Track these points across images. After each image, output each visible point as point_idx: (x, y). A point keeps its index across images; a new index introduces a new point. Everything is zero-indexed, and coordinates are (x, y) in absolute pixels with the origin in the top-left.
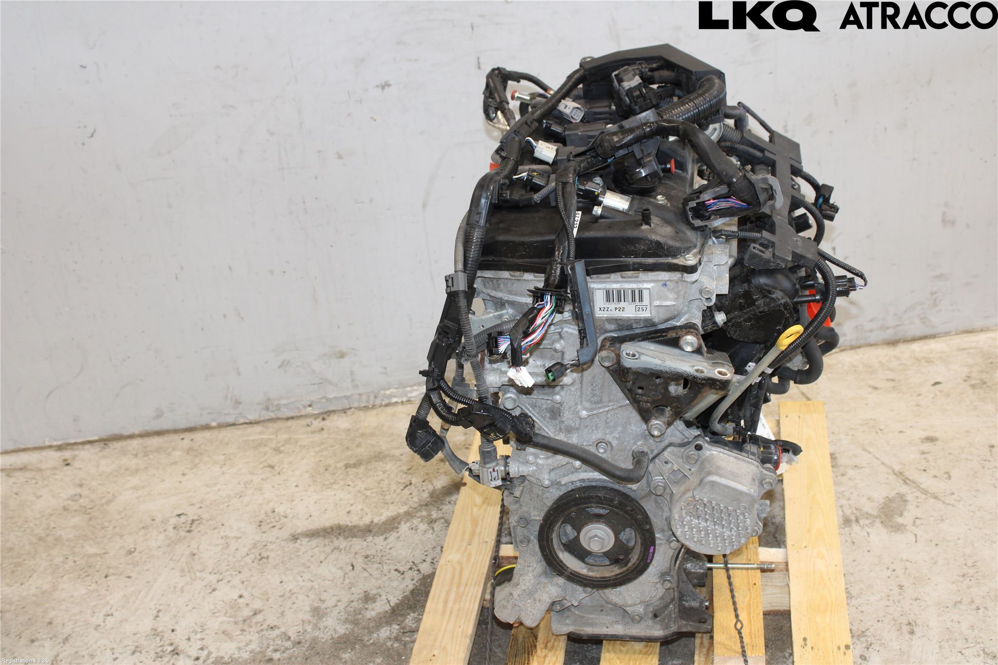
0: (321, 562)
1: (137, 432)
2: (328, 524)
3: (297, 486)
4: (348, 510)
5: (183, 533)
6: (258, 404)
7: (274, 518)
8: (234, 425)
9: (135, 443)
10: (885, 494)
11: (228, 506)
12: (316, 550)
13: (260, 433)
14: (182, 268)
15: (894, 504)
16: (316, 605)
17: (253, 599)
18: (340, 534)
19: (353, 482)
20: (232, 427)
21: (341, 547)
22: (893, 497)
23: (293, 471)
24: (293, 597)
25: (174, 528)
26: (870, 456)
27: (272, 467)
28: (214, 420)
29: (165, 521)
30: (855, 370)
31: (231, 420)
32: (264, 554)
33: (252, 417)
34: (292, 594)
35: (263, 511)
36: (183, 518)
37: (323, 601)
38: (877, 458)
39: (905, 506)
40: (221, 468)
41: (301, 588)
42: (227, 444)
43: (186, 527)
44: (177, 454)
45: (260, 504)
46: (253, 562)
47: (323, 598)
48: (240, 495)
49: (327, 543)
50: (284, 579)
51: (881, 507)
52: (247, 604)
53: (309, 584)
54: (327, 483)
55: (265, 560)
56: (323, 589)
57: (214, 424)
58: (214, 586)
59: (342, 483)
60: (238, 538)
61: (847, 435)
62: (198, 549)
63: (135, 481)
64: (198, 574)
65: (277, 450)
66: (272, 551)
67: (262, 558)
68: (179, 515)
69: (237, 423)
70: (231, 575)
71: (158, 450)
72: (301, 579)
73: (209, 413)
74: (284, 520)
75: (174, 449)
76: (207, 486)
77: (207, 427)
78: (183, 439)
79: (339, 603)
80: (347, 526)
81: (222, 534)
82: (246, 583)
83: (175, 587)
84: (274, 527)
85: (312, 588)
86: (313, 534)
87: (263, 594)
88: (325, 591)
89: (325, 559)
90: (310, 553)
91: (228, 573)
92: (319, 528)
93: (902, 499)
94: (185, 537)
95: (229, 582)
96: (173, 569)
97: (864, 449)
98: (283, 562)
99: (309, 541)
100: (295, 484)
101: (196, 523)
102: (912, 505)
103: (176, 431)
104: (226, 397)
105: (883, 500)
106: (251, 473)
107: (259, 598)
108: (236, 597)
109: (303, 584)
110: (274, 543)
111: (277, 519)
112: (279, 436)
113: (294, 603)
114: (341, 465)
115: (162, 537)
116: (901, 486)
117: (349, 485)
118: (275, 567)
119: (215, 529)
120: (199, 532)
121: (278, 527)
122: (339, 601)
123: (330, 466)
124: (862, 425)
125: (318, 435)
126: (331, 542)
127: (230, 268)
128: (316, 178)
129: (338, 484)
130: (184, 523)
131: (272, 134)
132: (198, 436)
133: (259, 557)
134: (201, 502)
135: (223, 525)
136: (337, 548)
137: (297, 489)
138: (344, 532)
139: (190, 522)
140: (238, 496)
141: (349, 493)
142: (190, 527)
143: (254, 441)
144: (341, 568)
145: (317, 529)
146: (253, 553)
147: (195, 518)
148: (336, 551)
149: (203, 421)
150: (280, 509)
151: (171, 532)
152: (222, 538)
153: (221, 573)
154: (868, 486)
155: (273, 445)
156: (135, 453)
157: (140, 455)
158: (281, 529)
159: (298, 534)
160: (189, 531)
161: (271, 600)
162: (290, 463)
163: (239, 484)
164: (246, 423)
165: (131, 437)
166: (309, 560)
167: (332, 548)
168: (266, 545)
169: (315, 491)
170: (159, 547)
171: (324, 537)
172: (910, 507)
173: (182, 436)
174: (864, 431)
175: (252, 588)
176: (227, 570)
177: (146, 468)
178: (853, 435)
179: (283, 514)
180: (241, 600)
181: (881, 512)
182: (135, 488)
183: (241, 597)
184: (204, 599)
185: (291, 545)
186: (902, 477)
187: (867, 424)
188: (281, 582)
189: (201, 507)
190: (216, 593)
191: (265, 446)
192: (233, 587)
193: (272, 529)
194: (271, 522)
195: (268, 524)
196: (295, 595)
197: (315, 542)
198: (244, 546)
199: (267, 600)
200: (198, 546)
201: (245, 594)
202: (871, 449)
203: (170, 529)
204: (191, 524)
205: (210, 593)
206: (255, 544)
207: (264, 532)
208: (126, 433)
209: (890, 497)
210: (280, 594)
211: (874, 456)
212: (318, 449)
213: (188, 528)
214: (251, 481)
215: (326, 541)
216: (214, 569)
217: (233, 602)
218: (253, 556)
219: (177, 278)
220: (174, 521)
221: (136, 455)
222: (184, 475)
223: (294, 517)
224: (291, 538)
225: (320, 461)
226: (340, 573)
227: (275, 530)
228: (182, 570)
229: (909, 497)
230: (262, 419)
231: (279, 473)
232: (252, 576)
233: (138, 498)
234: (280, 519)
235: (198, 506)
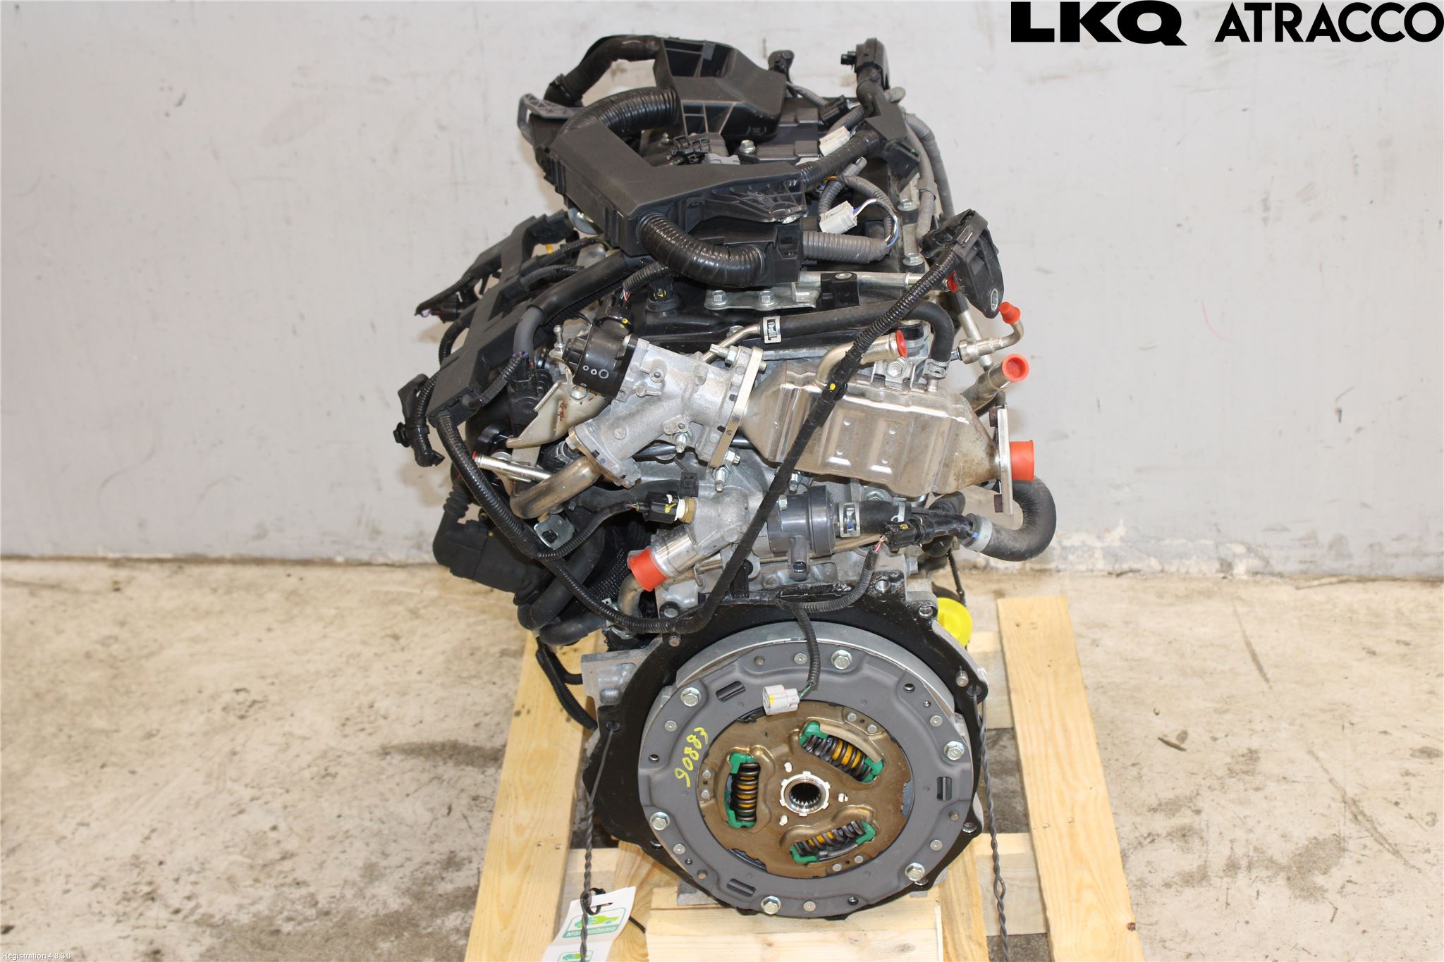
0: (408, 795)
1: (228, 555)
2: (440, 739)
3: (420, 673)
4: (477, 722)
5: (232, 719)
6: (406, 538)
7: (368, 716)
8: (368, 564)
9: (221, 572)
10: (1312, 833)
11: (311, 687)
12: (407, 776)
13: (402, 583)
14: (302, 317)
15: (1321, 852)
16: (374, 859)
17: (289, 836)
18: (451, 757)
19: (503, 679)
20: (365, 568)
21: (446, 777)
22: (1325, 840)
23: (424, 648)
24: (347, 843)
25: (224, 709)
26: (1316, 765)
27: (396, 637)
28: (339, 553)
29: (214, 697)
30: (1351, 618)
31: (364, 556)
32: (332, 770)
33: (395, 556)
34: (347, 837)
35: (357, 703)
36: (241, 697)
37: (385, 855)
38: (1326, 771)
39: (1339, 857)
40: (325, 627)
41: (363, 831)
42: (348, 592)
43: (240, 710)
44: (272, 597)
45: (358, 693)
46: (312, 779)
47: (388, 850)
48: (334, 674)
49: (427, 768)
50: (346, 812)
51: (1297, 852)
52: (278, 842)
53: (376, 826)
54: (465, 674)
55: (329, 779)
56: (394, 837)
57: (340, 559)
58: (243, 806)
59: (486, 678)
60: (305, 738)
61: (1292, 724)
62: (244, 745)
63: (199, 628)
64: (229, 784)
65: (415, 613)
66: (346, 765)
67: (328, 775)
68: (238, 691)
69: (374, 562)
70: (274, 794)
71: (249, 587)
72: (368, 816)
73: (334, 542)
74: (381, 722)
75: (271, 589)
76: (295, 652)
77: (328, 563)
78: (289, 575)
79: (408, 863)
80: (467, 746)
81: (287, 729)
82: (289, 809)
83: (190, 798)
84: (363, 730)
85: (379, 832)
86: (413, 750)
87: (307, 830)
88: (395, 841)
89: (416, 791)
90: (397, 780)
91: (272, 789)
92: (425, 741)
93: (1339, 844)
94: (233, 725)
95: (266, 803)
96: (197, 770)
97: (1310, 752)
98: (353, 787)
99: (402, 760)
100: (418, 669)
101: (257, 706)
102: (1351, 857)
103: (284, 562)
104: (359, 522)
105: (1307, 843)
106: (364, 643)
107: (298, 835)
108: (267, 827)
109: (367, 824)
110: (353, 754)
111: (372, 718)
112: (426, 592)
113: (344, 852)
114: (495, 650)
115: (201, 719)
116: (1345, 824)
117: (494, 683)
118: (339, 792)
119: (279, 719)
120: (256, 720)
121: (369, 730)
122: (409, 859)
123: (479, 648)
124: (1323, 711)
125: (481, 599)
126: (435, 767)
127: (373, 326)
128: (506, 203)
129: (480, 678)
130: (240, 704)
131: (443, 128)
132: (312, 574)
133: (323, 773)
134: (276, 676)
135: (292, 715)
136: (439, 778)
137: (419, 678)
138: (459, 754)
139: (248, 703)
140: (331, 675)
141: (490, 695)
142: (247, 711)
143: (387, 593)
144: (432, 810)
145: (422, 744)
146: (318, 766)
147: (259, 698)
148: (435, 782)
149: (325, 551)
150: (383, 705)
151: (217, 714)
152: (284, 735)
153: (261, 789)
154: (1291, 813)
155: (411, 605)
156: (214, 586)
157: (221, 591)
158: (370, 734)
159: (392, 747)
160: (242, 717)
161: (314, 841)
162: (425, 635)
163: (340, 656)
164: (387, 565)
165: (219, 561)
166: (391, 790)
167: (432, 776)
168: (339, 757)
169: (442, 684)
170: (192, 735)
171: (427, 757)
172: (1346, 861)
173: (291, 570)
174: (1322, 722)
175: (296, 818)
176: (272, 785)
177: (221, 612)
178: (1302, 726)
179: (382, 712)
180: (273, 835)
181: (1294, 862)
182: (194, 640)
183: (274, 828)
184: (222, 821)
185: (376, 762)
186: (1354, 809)
187: (1331, 710)
188: (339, 816)
189: (273, 684)
190: (243, 817)
191: (400, 603)
192: (269, 812)
193: (359, 733)
194: (361, 722)
195: (357, 724)
196: (350, 840)
197: (412, 762)
198: (309, 753)
199: (309, 840)
200: (246, 742)
201: (283, 826)
202: (1321, 754)
203: (218, 709)
204: (250, 706)
205: (234, 816)
206: (325, 752)
207: (345, 736)
208: (213, 554)
209: (1320, 838)
210: (330, 834)
211: (1322, 766)
212: (472, 620)
213: (243, 712)
214: (359, 655)
215: (428, 765)
216: (253, 780)
217: (261, 834)
218: (315, 769)
219: (294, 332)
220: (227, 698)
221: (215, 590)
222: (269, 630)
223: (397, 719)
224: (380, 751)
225: (469, 639)
226: (428, 817)
227: (362, 735)
228: (209, 775)
229: (1351, 845)
230: (411, 561)
231: (403, 649)
232: (302, 799)
233: (192, 655)
234: (376, 720)
235: (269, 681)
